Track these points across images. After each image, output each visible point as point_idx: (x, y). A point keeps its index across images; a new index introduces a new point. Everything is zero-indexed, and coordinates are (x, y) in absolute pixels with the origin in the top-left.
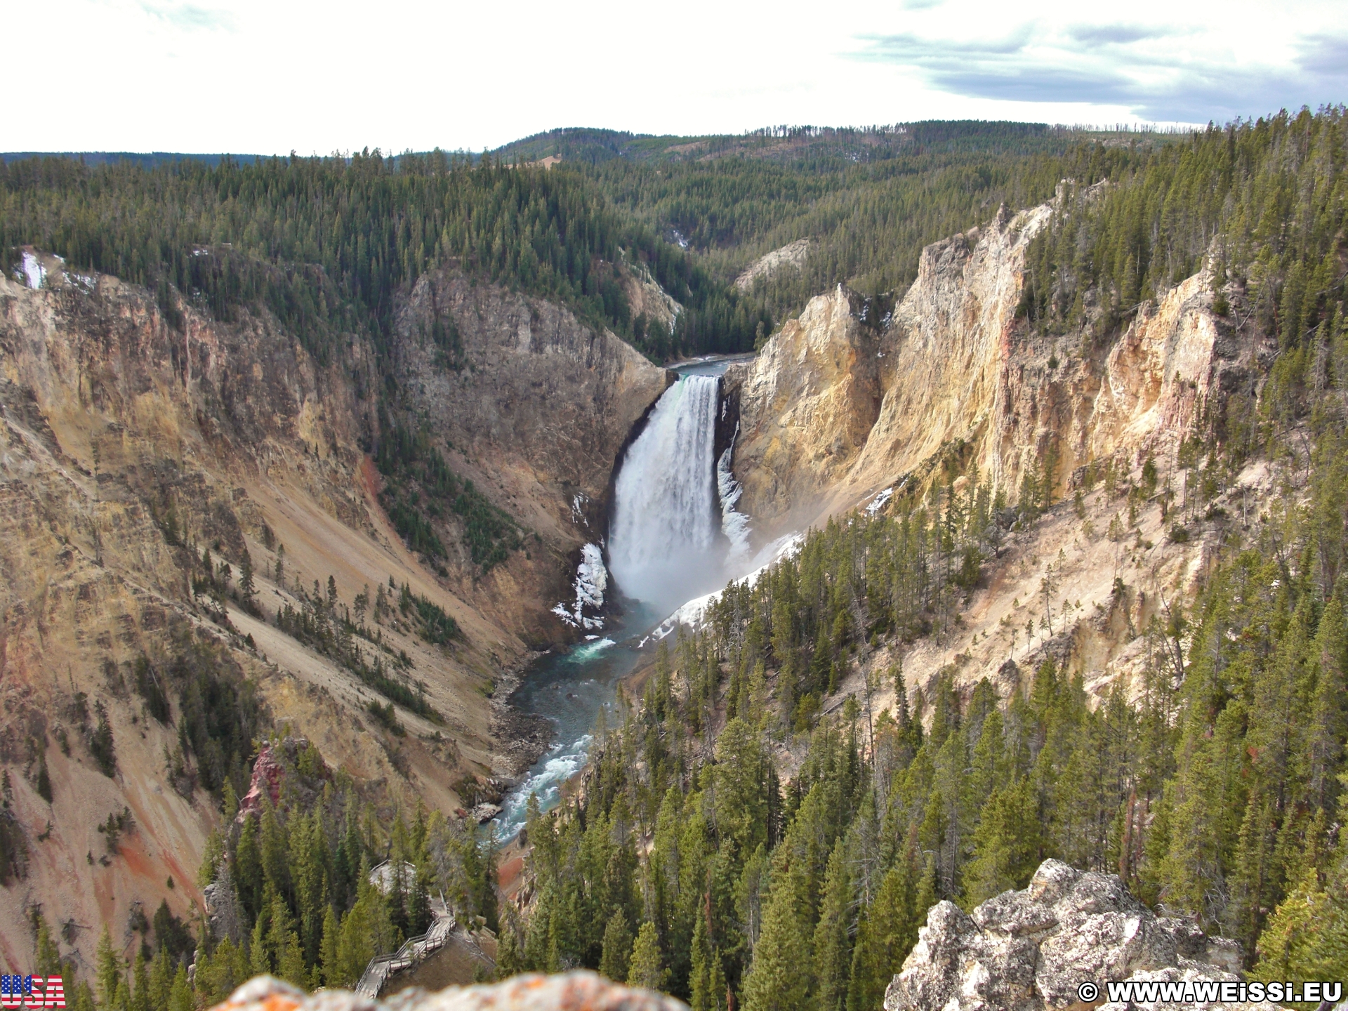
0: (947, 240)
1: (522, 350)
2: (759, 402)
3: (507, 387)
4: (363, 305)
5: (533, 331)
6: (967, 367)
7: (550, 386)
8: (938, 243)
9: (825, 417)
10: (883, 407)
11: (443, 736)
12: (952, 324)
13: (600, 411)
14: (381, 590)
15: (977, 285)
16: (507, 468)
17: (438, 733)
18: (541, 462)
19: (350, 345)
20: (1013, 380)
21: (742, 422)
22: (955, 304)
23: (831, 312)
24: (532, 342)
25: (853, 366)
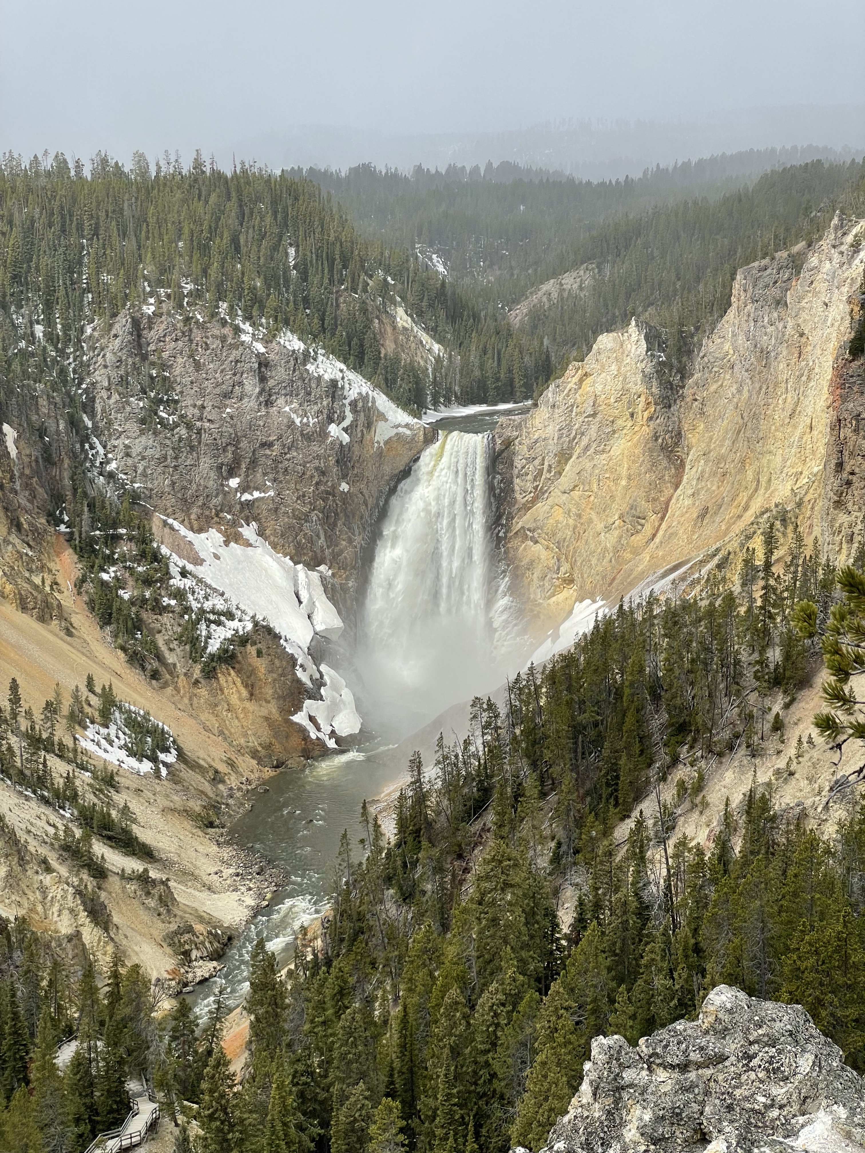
0: (768, 259)
1: (250, 404)
2: (537, 462)
3: (231, 449)
5: (263, 379)
6: (791, 416)
7: (284, 446)
8: (756, 264)
9: (616, 480)
10: (688, 467)
11: (153, 874)
12: (774, 364)
14: (76, 697)
15: (804, 315)
17: (146, 871)
21: (517, 488)
22: (776, 339)
23: (623, 353)
24: (260, 393)
25: (650, 419)
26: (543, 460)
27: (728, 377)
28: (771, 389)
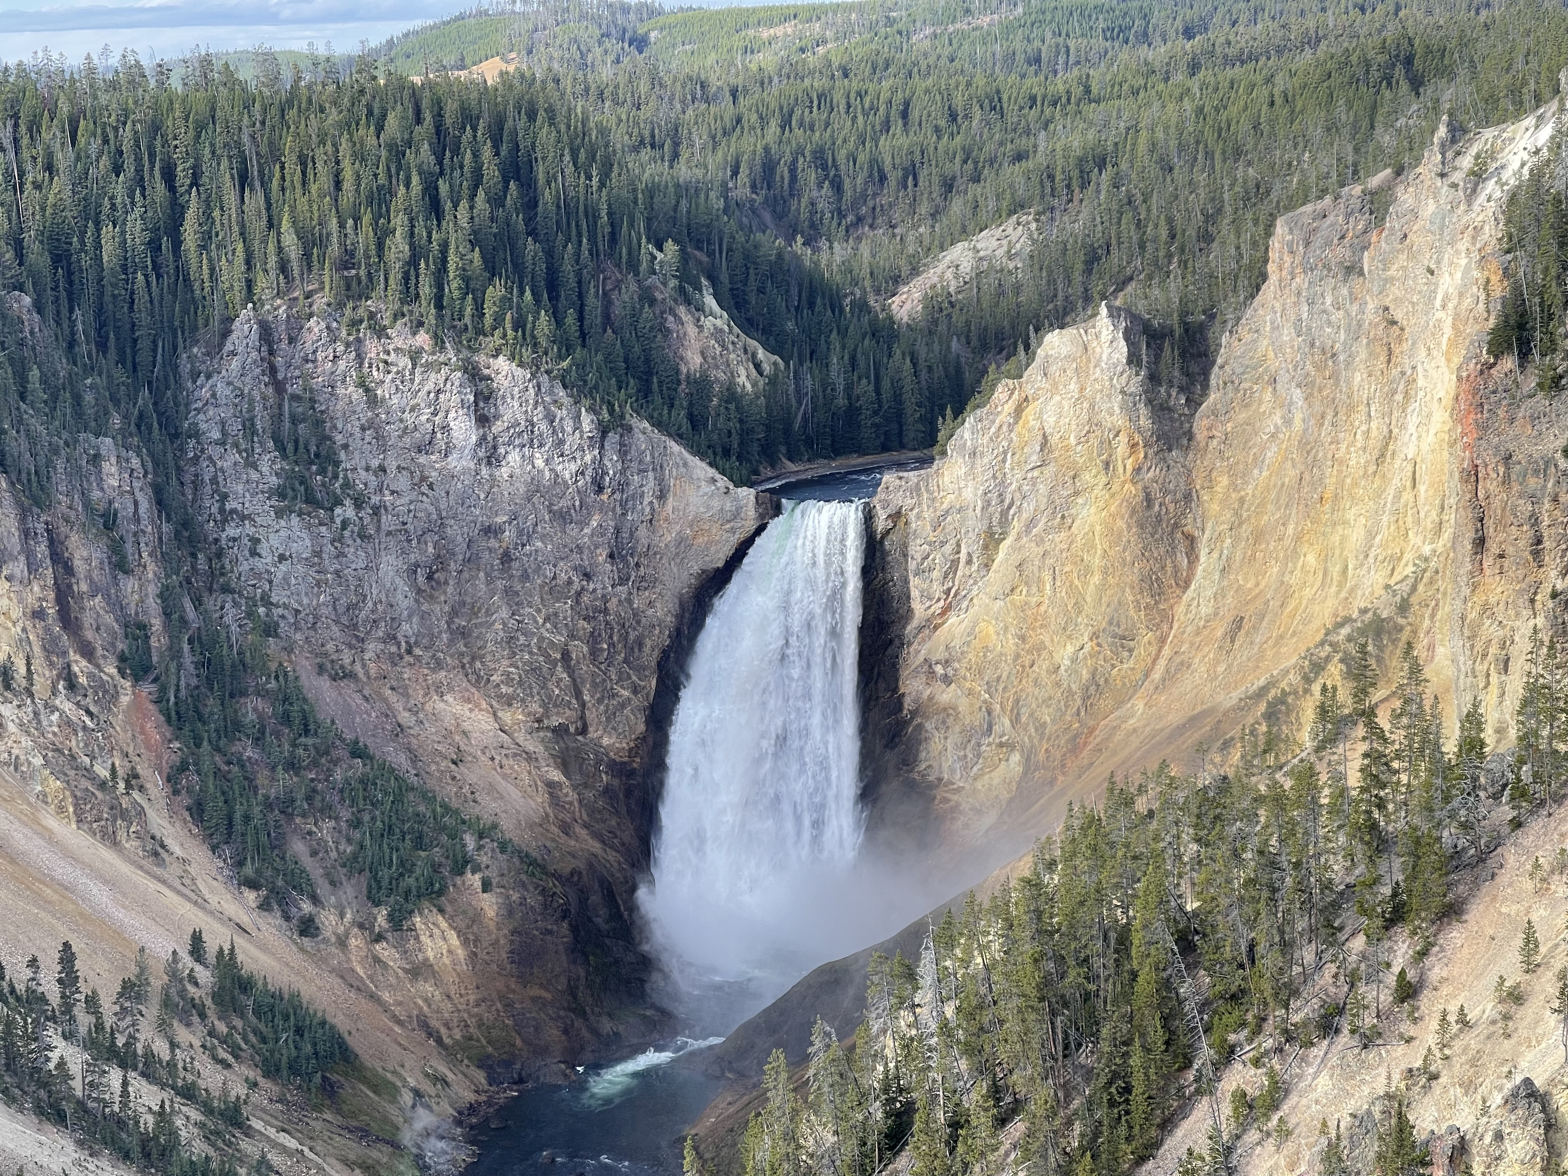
0: (1328, 199)
1: (460, 462)
2: (947, 548)
3: (430, 538)
4: (120, 375)
5: (483, 420)
6: (1380, 460)
7: (520, 533)
8: (1308, 208)
9: (1085, 576)
10: (1204, 551)
12: (1345, 374)
13: (623, 581)
14: (173, 972)
15: (1395, 291)
16: (436, 704)
18: (504, 689)
19: (96, 459)
20: (1490, 485)
21: (915, 593)
22: (1348, 331)
23: (1089, 361)
24: (479, 445)
25: (1138, 470)
26: (959, 546)
27: (1268, 396)
28: (1342, 416)
